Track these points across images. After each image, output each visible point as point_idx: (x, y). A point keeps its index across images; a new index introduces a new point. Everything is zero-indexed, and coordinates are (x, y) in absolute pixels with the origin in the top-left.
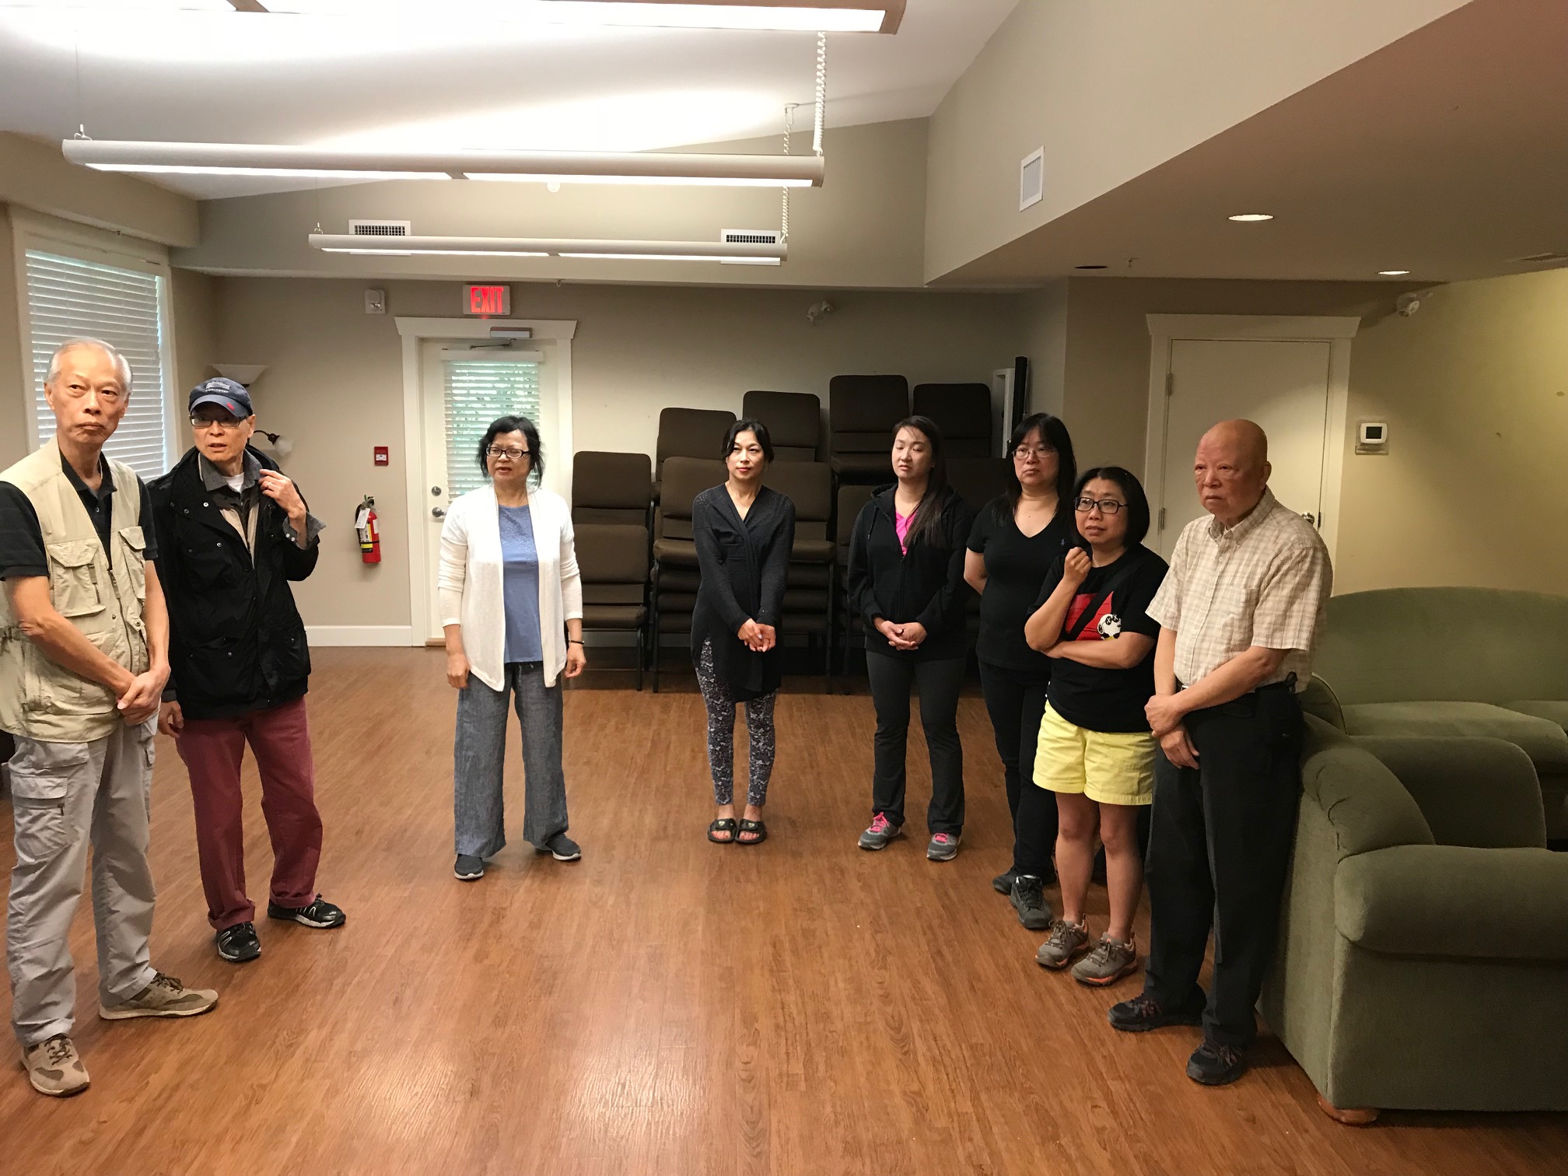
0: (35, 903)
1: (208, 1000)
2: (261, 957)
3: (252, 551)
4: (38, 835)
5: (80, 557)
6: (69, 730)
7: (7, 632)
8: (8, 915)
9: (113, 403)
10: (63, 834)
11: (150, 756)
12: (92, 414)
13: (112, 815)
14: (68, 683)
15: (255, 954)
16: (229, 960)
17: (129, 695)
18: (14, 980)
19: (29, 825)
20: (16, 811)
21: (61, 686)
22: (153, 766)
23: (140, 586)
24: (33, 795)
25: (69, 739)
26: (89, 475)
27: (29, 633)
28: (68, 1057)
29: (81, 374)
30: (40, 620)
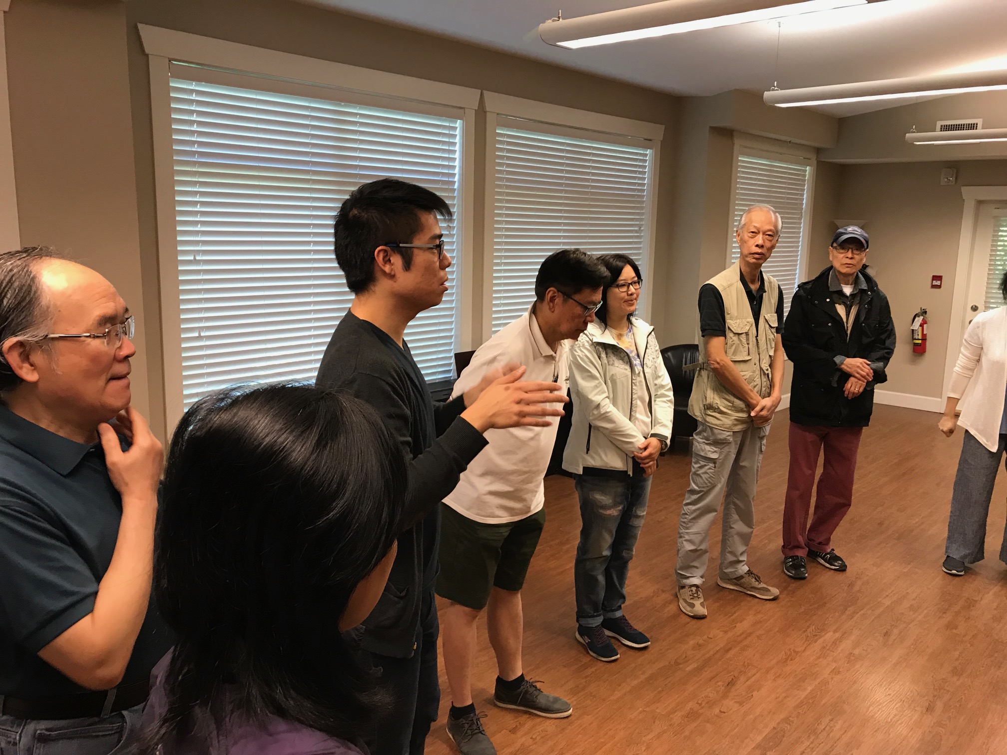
0: (695, 511)
1: (774, 594)
2: (807, 579)
3: (849, 332)
4: (702, 475)
5: (742, 328)
6: (725, 423)
7: (702, 366)
8: (681, 513)
9: (771, 241)
10: (713, 478)
11: (763, 446)
12: (759, 248)
13: (739, 475)
14: (727, 397)
15: (803, 576)
16: (788, 576)
17: (758, 408)
18: (679, 548)
19: (698, 469)
20: (693, 460)
21: (723, 398)
22: (763, 453)
23: (772, 348)
24: (702, 454)
25: (724, 428)
26: (753, 282)
27: (712, 367)
28: (698, 598)
29: (756, 225)
30: (718, 361)
